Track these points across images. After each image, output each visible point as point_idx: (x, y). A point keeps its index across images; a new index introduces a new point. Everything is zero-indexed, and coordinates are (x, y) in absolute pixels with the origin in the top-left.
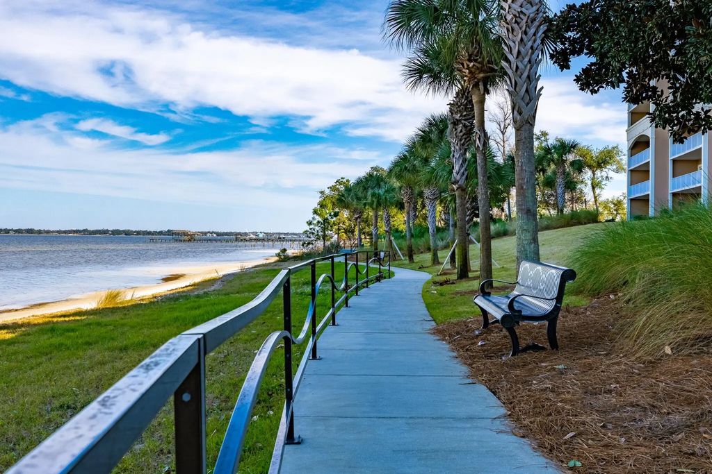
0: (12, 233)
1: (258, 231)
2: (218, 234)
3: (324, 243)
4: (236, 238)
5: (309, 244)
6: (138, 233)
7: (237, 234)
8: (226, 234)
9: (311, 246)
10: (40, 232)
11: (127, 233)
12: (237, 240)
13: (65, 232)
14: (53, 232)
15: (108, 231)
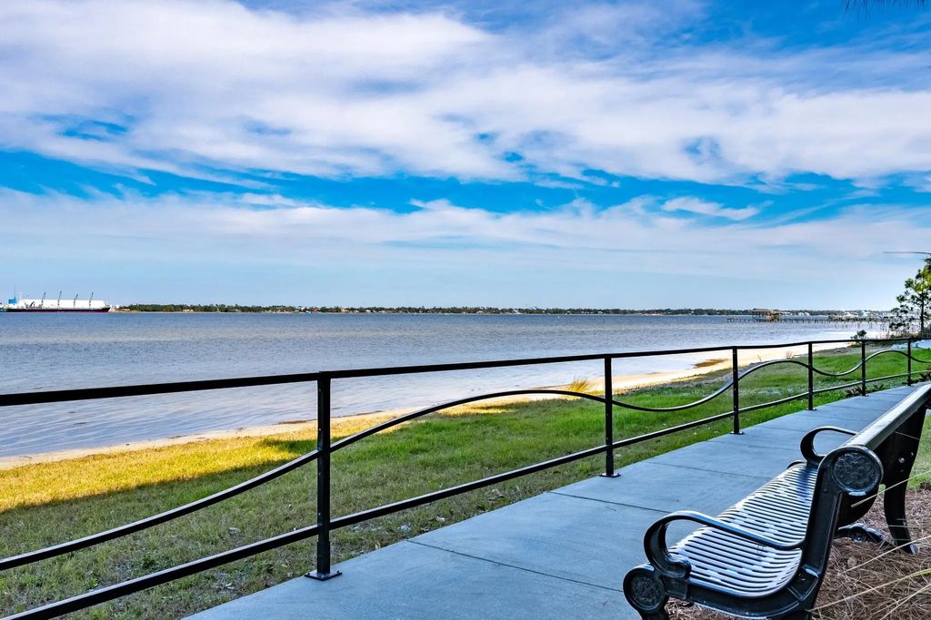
0: (600, 313)
1: (862, 309)
2: (812, 313)
3: (922, 324)
4: (830, 318)
5: (900, 325)
6: (722, 312)
7: (829, 313)
8: (822, 313)
9: (902, 328)
10: (625, 312)
11: (710, 312)
12: (830, 319)
13: (649, 312)
14: (637, 312)
15: (690, 310)
